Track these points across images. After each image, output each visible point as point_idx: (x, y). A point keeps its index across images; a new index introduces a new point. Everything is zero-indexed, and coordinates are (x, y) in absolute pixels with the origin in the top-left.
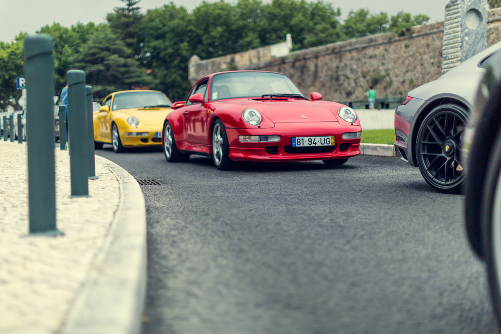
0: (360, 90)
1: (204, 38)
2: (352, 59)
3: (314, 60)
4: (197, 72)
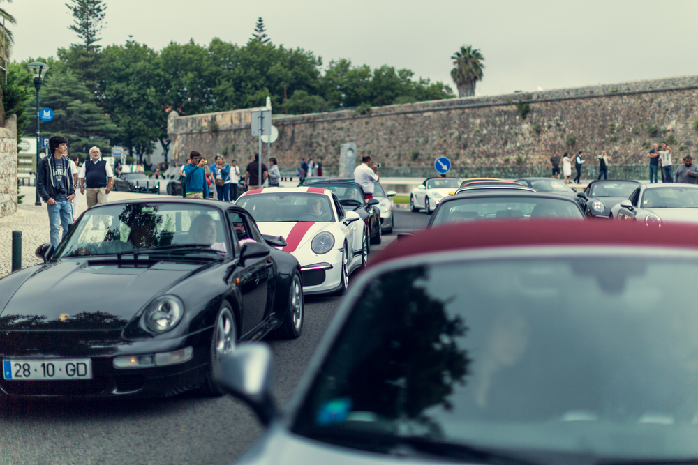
0: (330, 156)
1: (173, 83)
2: (324, 129)
3: (292, 127)
4: (176, 127)
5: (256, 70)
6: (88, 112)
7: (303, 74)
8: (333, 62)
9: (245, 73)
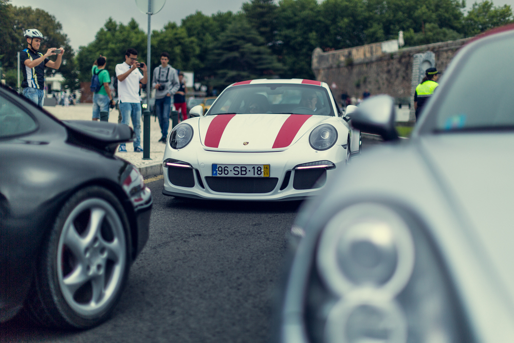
1: (331, 28)
4: (319, 62)
5: (404, 13)
6: (258, 53)
7: (447, 15)
8: (476, 4)
9: (394, 16)
